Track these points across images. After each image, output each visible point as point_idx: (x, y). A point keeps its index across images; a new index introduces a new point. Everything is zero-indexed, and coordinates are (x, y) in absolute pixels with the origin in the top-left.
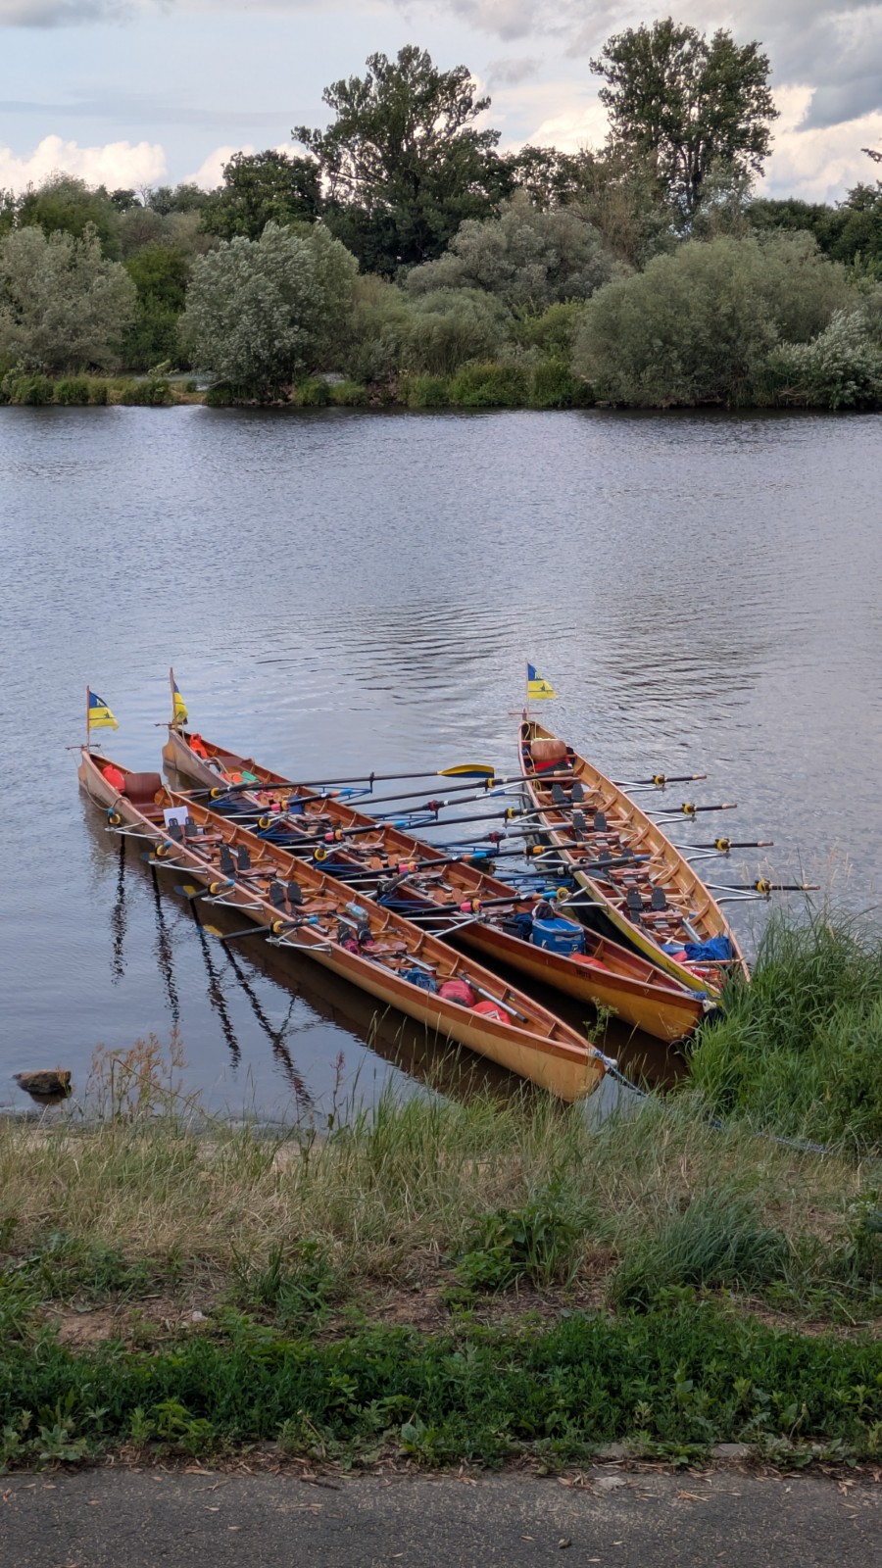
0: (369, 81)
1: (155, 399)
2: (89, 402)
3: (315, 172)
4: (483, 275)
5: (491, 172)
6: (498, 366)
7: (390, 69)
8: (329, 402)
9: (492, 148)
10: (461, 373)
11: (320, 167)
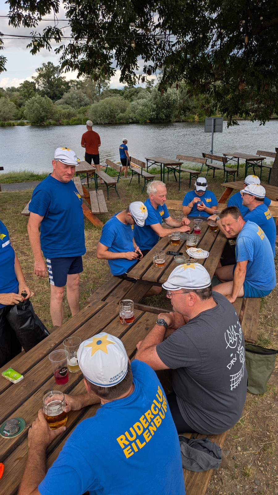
0: (43, 68)
1: (22, 124)
2: (11, 126)
3: (35, 84)
4: (68, 102)
5: (65, 84)
6: (77, 118)
7: (46, 66)
8: (51, 124)
9: (65, 80)
10: (71, 119)
11: (36, 83)
